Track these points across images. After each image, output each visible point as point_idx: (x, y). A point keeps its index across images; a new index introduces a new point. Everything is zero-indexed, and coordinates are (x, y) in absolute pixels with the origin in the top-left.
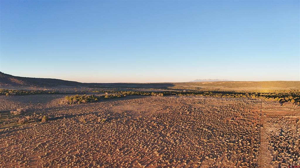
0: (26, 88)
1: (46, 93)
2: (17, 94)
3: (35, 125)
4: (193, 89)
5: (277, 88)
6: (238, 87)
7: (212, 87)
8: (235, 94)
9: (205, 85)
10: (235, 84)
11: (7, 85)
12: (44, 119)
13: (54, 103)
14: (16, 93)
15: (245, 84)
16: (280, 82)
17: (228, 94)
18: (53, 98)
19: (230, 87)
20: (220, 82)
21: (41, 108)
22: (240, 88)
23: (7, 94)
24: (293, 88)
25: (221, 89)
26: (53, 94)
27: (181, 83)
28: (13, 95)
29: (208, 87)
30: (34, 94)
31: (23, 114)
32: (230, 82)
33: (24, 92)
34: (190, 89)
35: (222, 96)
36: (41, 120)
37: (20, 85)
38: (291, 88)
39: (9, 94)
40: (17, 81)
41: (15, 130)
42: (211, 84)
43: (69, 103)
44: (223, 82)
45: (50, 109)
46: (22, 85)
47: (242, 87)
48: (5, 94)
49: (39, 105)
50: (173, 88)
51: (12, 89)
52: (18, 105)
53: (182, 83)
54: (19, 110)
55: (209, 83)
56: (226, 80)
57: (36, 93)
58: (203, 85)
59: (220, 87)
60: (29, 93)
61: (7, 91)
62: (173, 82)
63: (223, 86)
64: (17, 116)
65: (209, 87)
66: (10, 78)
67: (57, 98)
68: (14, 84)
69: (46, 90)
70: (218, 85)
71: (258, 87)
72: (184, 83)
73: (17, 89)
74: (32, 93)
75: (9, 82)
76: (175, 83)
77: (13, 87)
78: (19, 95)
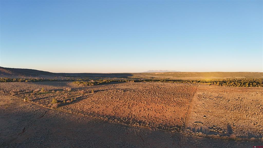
4: (148, 78)
5: (216, 77)
6: (184, 77)
7: (163, 76)
8: (182, 81)
9: (158, 75)
10: (182, 74)
15: (190, 74)
16: (218, 73)
17: (177, 81)
19: (178, 77)
20: (170, 73)
22: (186, 77)
24: (229, 78)
25: (171, 78)
27: (137, 73)
29: (160, 76)
32: (178, 72)
34: (146, 78)
35: (174, 82)
38: (227, 78)
40: (6, 71)
42: (162, 74)
44: (172, 72)
47: (188, 77)
50: (132, 77)
53: (139, 73)
55: (161, 73)
56: (174, 71)
58: (156, 75)
59: (170, 76)
62: (131, 73)
63: (172, 76)
65: (162, 76)
70: (168, 75)
71: (200, 77)
72: (140, 73)
76: (133, 73)
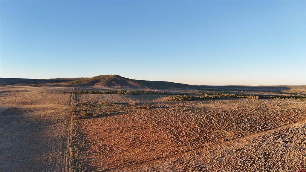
0: (141, 90)
1: (156, 93)
2: (134, 94)
3: (142, 110)
11: (125, 86)
12: (148, 107)
13: (159, 100)
14: (133, 92)
18: (159, 97)
21: (149, 102)
23: (126, 93)
26: (161, 94)
28: (131, 94)
30: (146, 94)
31: (136, 104)
33: (139, 92)
36: (146, 108)
37: (136, 87)
39: (128, 94)
40: (134, 84)
41: (131, 112)
43: (169, 100)
45: (154, 103)
46: (138, 87)
48: (125, 93)
49: (148, 101)
51: (129, 90)
52: (134, 100)
54: (134, 102)
57: (148, 93)
60: (143, 93)
61: (126, 91)
64: (132, 106)
66: (128, 81)
67: (163, 97)
68: (132, 86)
69: (157, 91)
73: (134, 90)
74: (145, 93)
75: (127, 85)
77: (131, 89)
78: (135, 94)
